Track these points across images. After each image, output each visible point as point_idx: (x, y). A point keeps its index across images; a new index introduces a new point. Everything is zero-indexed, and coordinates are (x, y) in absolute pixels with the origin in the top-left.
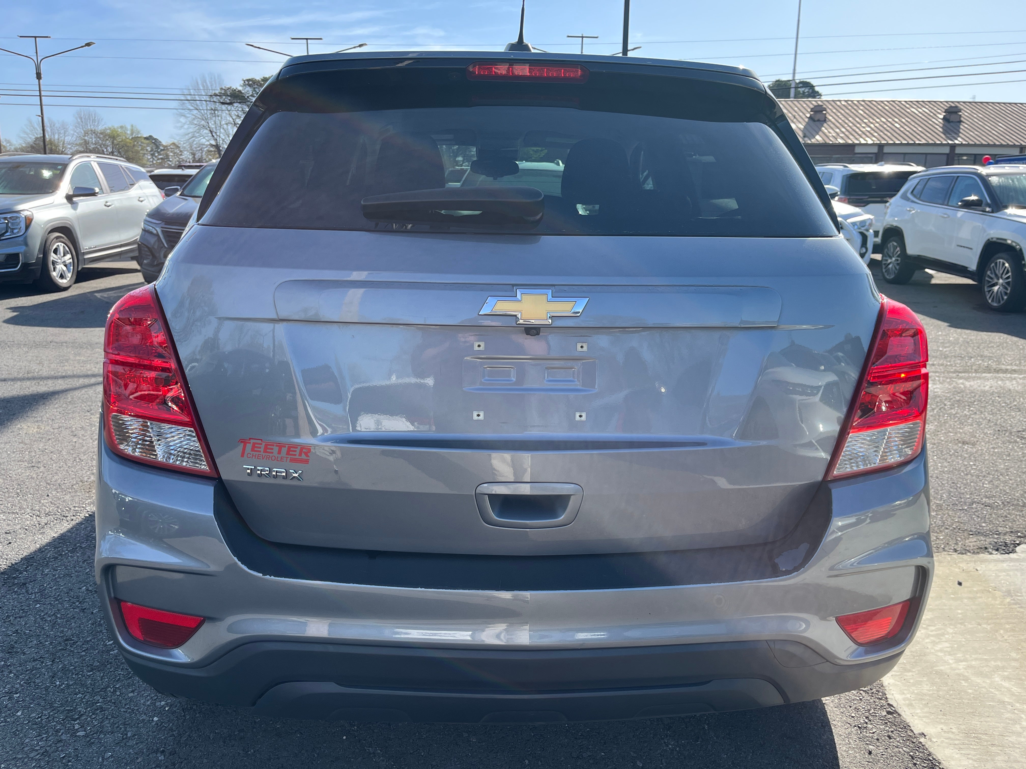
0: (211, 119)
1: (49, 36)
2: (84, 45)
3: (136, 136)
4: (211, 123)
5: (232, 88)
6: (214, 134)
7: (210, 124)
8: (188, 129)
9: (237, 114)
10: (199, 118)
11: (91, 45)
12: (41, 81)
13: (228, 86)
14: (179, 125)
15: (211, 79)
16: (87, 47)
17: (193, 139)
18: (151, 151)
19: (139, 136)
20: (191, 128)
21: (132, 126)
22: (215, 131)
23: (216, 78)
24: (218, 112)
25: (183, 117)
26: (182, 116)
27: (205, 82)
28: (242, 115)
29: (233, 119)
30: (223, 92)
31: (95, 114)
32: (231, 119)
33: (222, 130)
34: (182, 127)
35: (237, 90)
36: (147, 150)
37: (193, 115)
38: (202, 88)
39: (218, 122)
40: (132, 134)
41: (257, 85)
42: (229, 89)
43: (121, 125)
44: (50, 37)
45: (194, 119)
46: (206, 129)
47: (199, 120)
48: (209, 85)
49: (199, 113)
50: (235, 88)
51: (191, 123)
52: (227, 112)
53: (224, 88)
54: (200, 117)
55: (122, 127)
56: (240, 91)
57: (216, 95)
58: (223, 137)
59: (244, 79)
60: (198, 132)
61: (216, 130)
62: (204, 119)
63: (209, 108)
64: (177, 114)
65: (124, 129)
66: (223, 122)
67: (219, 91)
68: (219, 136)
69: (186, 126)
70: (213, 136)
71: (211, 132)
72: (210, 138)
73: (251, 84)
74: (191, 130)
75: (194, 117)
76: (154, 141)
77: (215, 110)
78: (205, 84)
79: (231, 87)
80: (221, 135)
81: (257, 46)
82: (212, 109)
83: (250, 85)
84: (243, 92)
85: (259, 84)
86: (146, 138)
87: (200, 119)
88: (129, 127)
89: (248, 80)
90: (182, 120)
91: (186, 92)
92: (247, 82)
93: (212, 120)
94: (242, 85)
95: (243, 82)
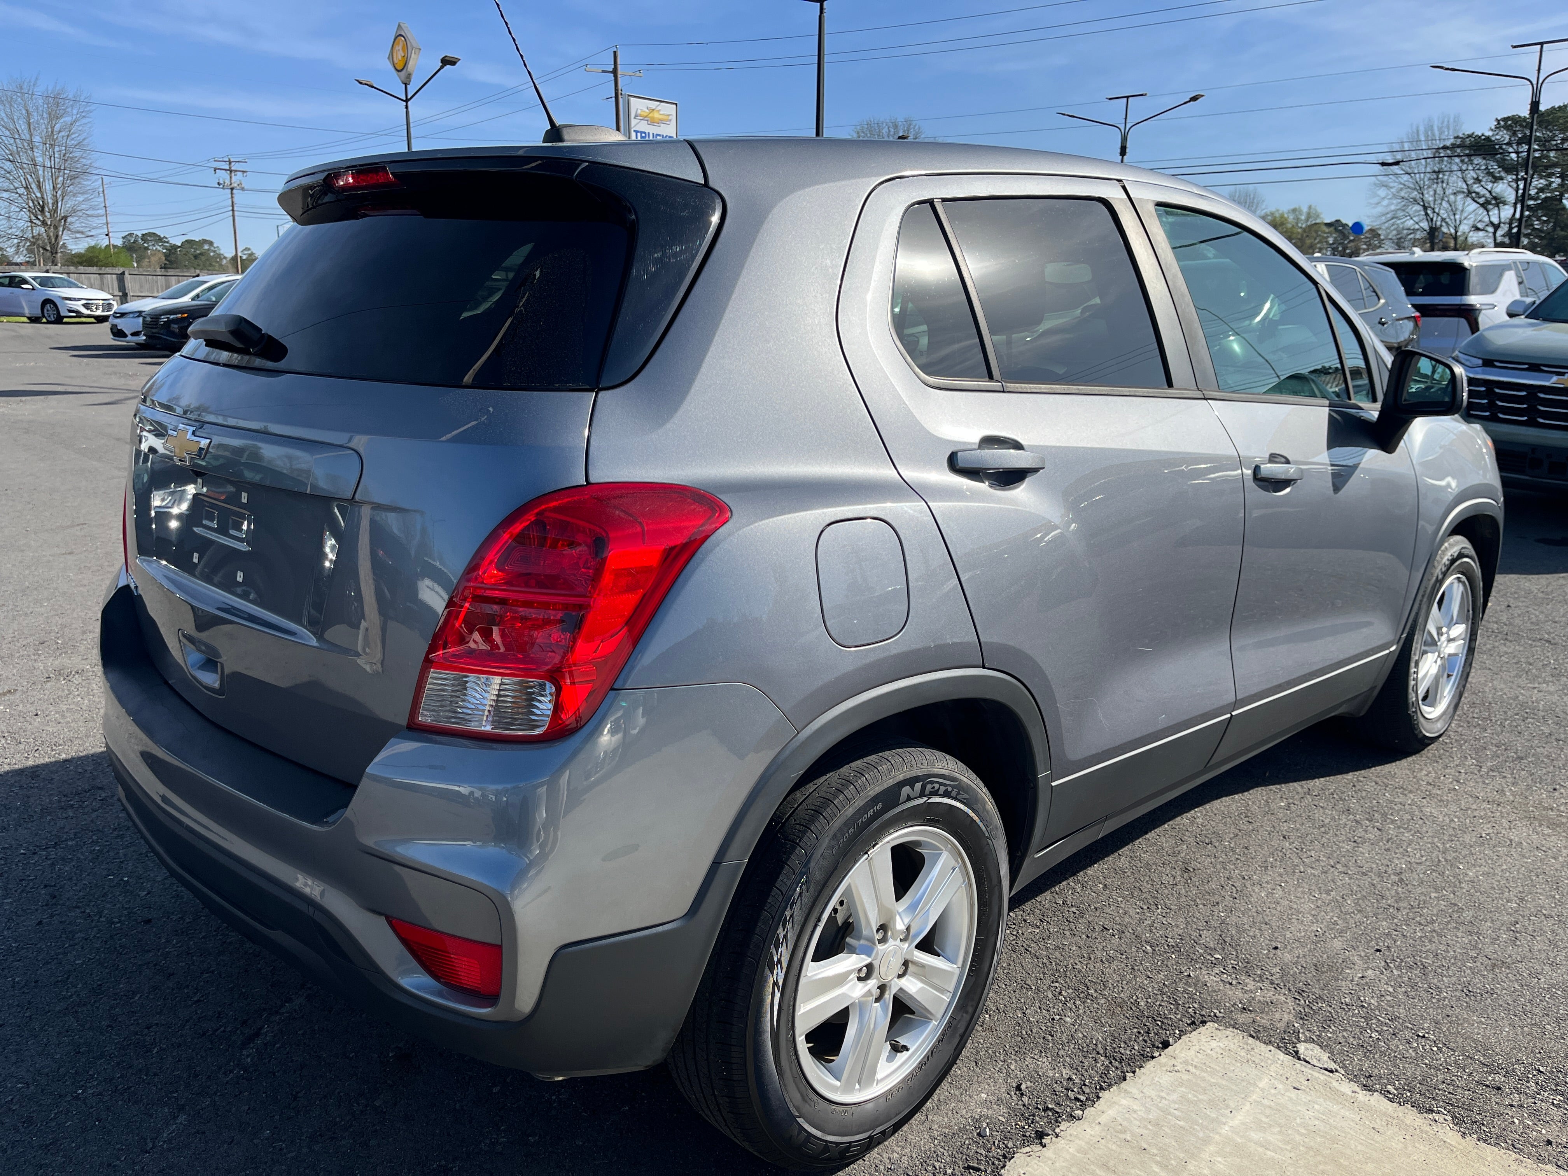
0: (1429, 187)
1: (1145, 93)
2: (1188, 100)
3: (1313, 222)
4: (1428, 193)
5: (1476, 134)
6: (1429, 212)
7: (1426, 196)
8: (1388, 205)
9: (1475, 176)
10: (1409, 187)
11: (1198, 99)
12: (1125, 157)
13: (1470, 132)
14: (1376, 200)
15: (1443, 123)
16: (1192, 103)
17: (1393, 221)
18: (1333, 244)
19: (1318, 221)
20: (1393, 204)
21: (1310, 207)
22: (1432, 206)
23: (1452, 120)
24: (1444, 175)
25: (1384, 188)
26: (1383, 186)
27: (1432, 130)
28: (1483, 177)
29: (1467, 185)
30: (1459, 142)
31: (1254, 195)
32: (1465, 186)
33: (1445, 204)
34: (1377, 204)
35: (1483, 137)
36: (1327, 242)
37: (1401, 183)
38: (1423, 138)
39: (1440, 191)
40: (1307, 220)
41: (1521, 126)
42: (1469, 136)
43: (1292, 207)
44: (1146, 95)
45: (1401, 189)
46: (1419, 204)
47: (1409, 190)
48: (1437, 133)
49: (1410, 180)
50: (1480, 134)
51: (1395, 196)
52: (1459, 173)
53: (1461, 136)
54: (1412, 186)
55: (1294, 211)
56: (1488, 139)
57: (1445, 148)
58: (1445, 216)
59: (1499, 118)
60: (1404, 210)
61: (1434, 204)
62: (1418, 188)
63: (1428, 170)
64: (1375, 184)
65: (1297, 213)
66: (1449, 191)
67: (1452, 141)
68: (1438, 214)
69: (1385, 203)
70: (1427, 214)
71: (1425, 208)
72: (1421, 217)
73: (1510, 125)
74: (1393, 207)
75: (1402, 186)
76: (1340, 228)
77: (1439, 172)
78: (1429, 133)
79: (1473, 133)
80: (1442, 212)
81: (1450, 67)
82: (1434, 172)
83: (1507, 127)
84: (1493, 139)
85: (1524, 124)
86: (1329, 225)
87: (1412, 189)
88: (1305, 210)
89: (1505, 120)
90: (1382, 192)
91: (1397, 147)
92: (1502, 123)
93: (1431, 189)
94: (1493, 127)
95: (1496, 123)
